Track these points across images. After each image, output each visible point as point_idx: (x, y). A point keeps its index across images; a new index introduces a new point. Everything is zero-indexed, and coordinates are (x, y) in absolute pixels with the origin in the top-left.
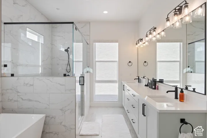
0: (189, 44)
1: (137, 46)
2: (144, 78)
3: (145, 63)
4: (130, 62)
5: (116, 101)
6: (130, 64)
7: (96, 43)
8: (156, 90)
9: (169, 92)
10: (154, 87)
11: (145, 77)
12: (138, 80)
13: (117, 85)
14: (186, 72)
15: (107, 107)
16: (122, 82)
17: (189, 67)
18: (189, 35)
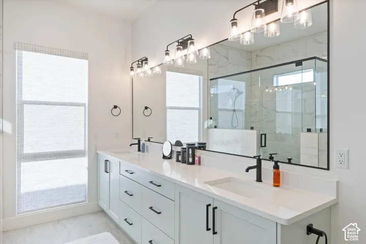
0: (211, 80)
1: (132, 73)
2: (149, 140)
3: (145, 110)
4: (115, 107)
5: (83, 199)
6: (116, 111)
7: (24, 52)
8: (195, 167)
9: (250, 170)
10: (191, 160)
11: (151, 140)
12: (137, 145)
13: (84, 161)
14: (208, 128)
15: (59, 221)
16: (98, 152)
17: (211, 118)
18: (211, 65)
